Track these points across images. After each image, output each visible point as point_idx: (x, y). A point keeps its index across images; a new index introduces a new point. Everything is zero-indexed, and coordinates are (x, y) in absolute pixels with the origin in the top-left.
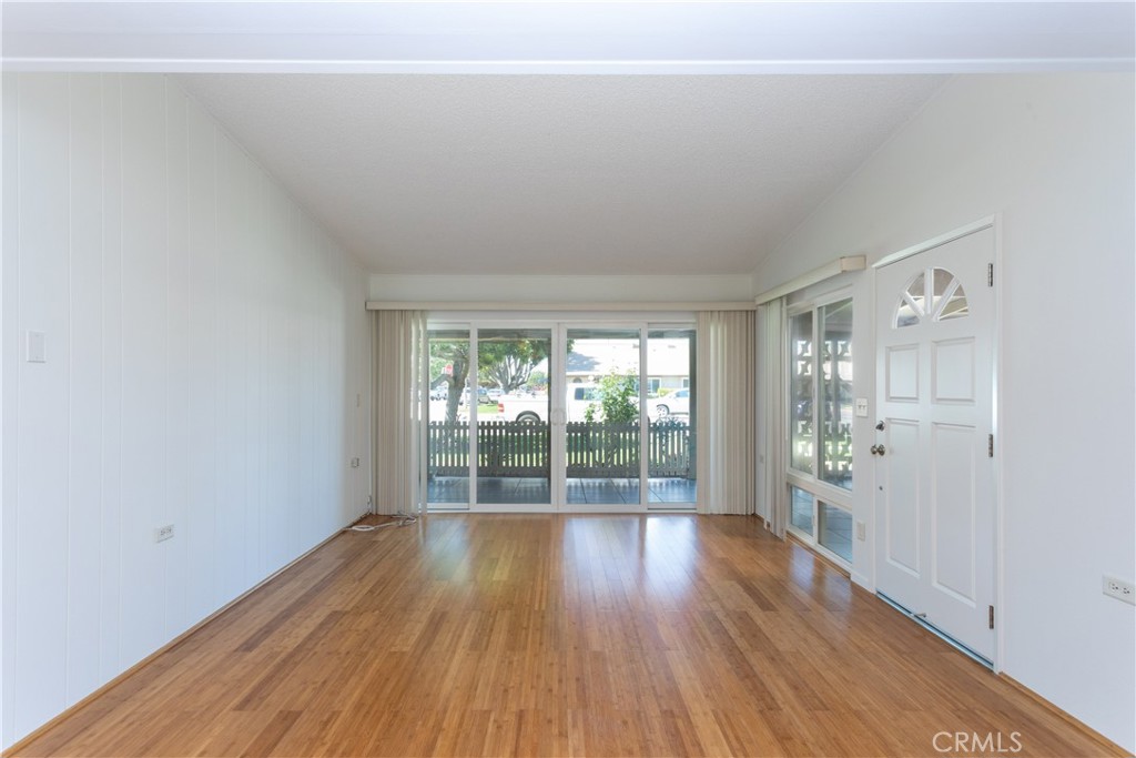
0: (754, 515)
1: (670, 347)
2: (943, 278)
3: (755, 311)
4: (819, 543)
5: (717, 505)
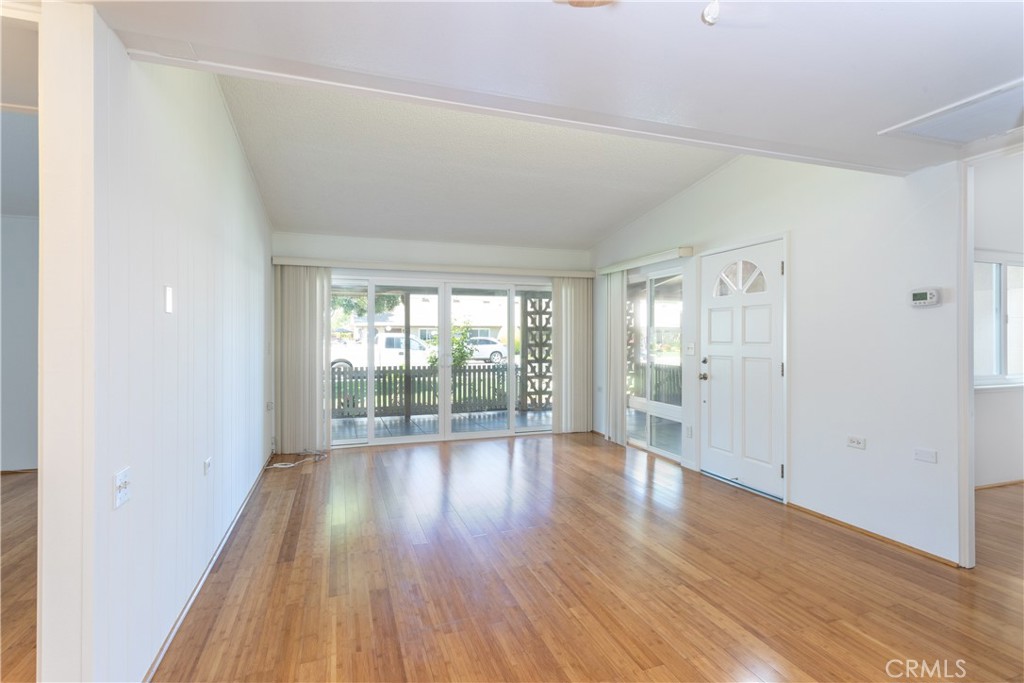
0: (592, 432)
1: (485, 302)
2: (749, 267)
3: (592, 279)
4: (651, 444)
5: (567, 426)
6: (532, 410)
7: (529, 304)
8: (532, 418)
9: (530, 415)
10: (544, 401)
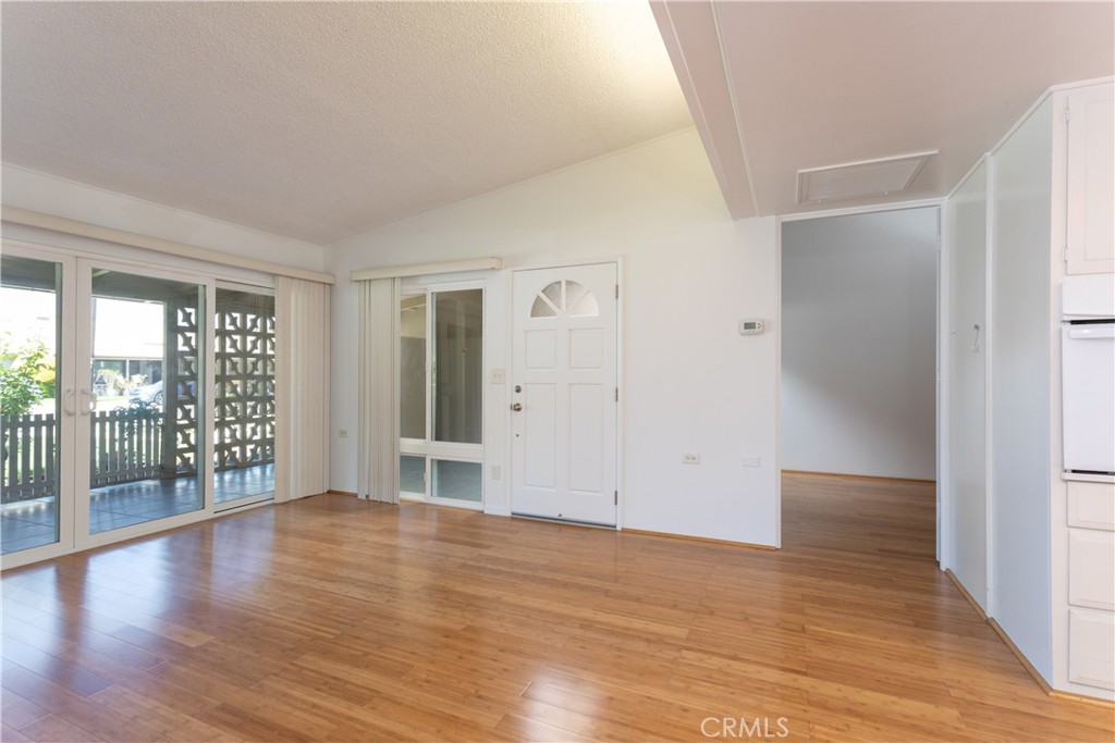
0: (333, 492)
2: (575, 288)
6: (183, 476)
7: (180, 315)
8: (185, 489)
9: (180, 484)
10: (249, 454)
